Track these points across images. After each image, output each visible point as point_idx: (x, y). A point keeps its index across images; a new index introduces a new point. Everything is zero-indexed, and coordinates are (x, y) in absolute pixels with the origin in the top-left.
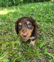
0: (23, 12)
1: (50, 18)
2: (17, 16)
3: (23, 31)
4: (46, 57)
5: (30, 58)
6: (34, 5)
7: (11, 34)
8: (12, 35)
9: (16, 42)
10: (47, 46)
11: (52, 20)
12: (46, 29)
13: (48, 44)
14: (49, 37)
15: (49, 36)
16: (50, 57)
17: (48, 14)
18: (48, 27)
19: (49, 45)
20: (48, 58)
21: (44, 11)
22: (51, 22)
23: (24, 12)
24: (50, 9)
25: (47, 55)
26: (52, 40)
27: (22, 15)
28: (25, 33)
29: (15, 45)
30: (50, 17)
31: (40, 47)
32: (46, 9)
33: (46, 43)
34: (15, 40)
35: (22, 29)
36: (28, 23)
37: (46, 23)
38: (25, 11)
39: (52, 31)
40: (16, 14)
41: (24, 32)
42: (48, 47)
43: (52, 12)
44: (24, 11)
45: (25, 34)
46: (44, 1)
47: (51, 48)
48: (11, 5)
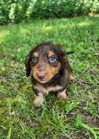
0: (31, 36)
1: (86, 51)
2: (18, 46)
3: (38, 67)
4: (80, 133)
5: (45, 135)
6: (54, 24)
7: (5, 81)
8: (8, 86)
9: (16, 100)
10: (80, 108)
11: (90, 56)
12: (79, 73)
13: (84, 104)
14: (86, 90)
15: (84, 89)
16: (88, 134)
17: (82, 43)
18: (83, 70)
19: (85, 108)
20: (84, 135)
21: (75, 37)
22: (89, 59)
23: (32, 38)
24: (87, 31)
25: (81, 128)
26: (91, 96)
27: (29, 42)
28: (42, 72)
29: (14, 105)
30: (86, 49)
31: (66, 112)
32: (79, 32)
33: (78, 103)
34: (14, 96)
35: (37, 65)
36: (51, 54)
37: (78, 60)
38: (35, 34)
39: (92, 78)
40: (15, 41)
41: (40, 71)
42: (82, 112)
43: (90, 38)
44: (33, 36)
45: (42, 74)
46: (74, 16)
47: (90, 114)
48: (5, 22)
